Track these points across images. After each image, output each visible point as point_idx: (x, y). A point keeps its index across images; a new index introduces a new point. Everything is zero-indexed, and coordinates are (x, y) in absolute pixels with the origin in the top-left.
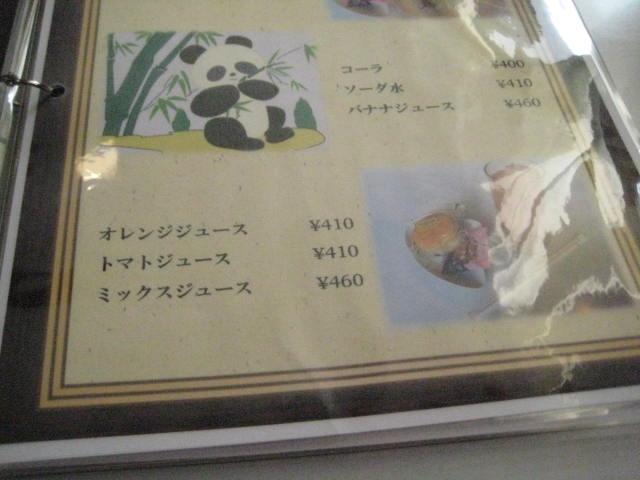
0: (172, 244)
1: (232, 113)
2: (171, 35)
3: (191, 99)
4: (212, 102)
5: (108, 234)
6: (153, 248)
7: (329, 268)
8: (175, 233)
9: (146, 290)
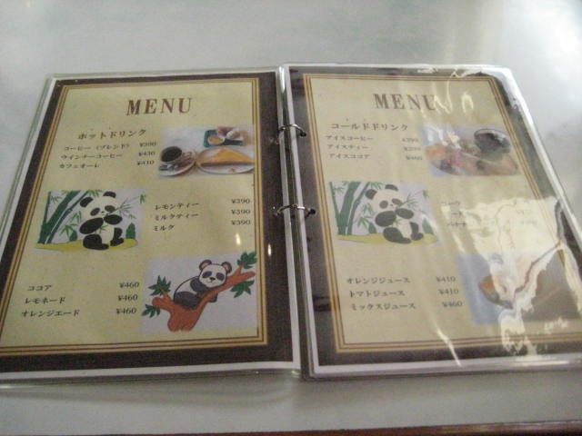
0: (377, 286)
1: (394, 225)
2: (359, 183)
3: (375, 217)
4: (385, 219)
5: (350, 281)
6: (371, 287)
7: (447, 298)
8: (378, 281)
9: (371, 306)
